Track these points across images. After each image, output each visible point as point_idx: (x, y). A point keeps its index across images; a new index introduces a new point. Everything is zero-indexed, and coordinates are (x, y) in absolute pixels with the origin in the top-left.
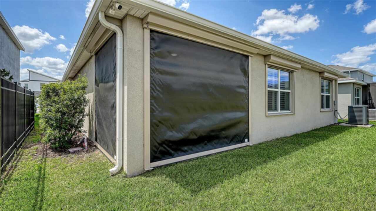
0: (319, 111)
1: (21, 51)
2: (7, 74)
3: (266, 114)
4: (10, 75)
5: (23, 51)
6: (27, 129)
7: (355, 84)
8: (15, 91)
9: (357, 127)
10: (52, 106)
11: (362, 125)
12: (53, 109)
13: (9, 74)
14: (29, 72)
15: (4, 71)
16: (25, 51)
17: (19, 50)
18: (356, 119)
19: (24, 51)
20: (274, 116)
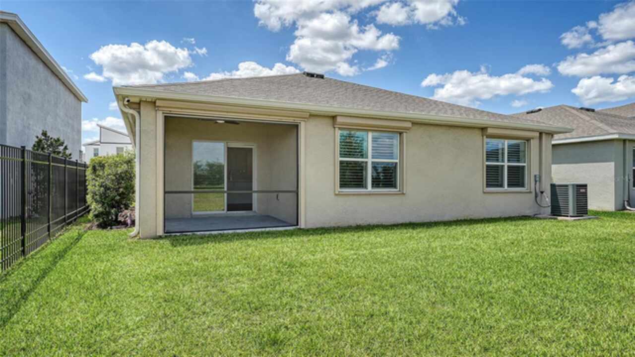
0: (482, 192)
1: (83, 103)
2: (62, 144)
3: (335, 191)
4: (65, 145)
5: (84, 103)
6: (80, 209)
7: (627, 142)
8: (48, 163)
9: (556, 219)
10: (97, 180)
11: (567, 216)
12: (97, 183)
13: (63, 143)
14: (99, 128)
15: (58, 140)
16: (89, 102)
17: (81, 101)
18: (559, 207)
19: (86, 102)
20: (354, 195)
